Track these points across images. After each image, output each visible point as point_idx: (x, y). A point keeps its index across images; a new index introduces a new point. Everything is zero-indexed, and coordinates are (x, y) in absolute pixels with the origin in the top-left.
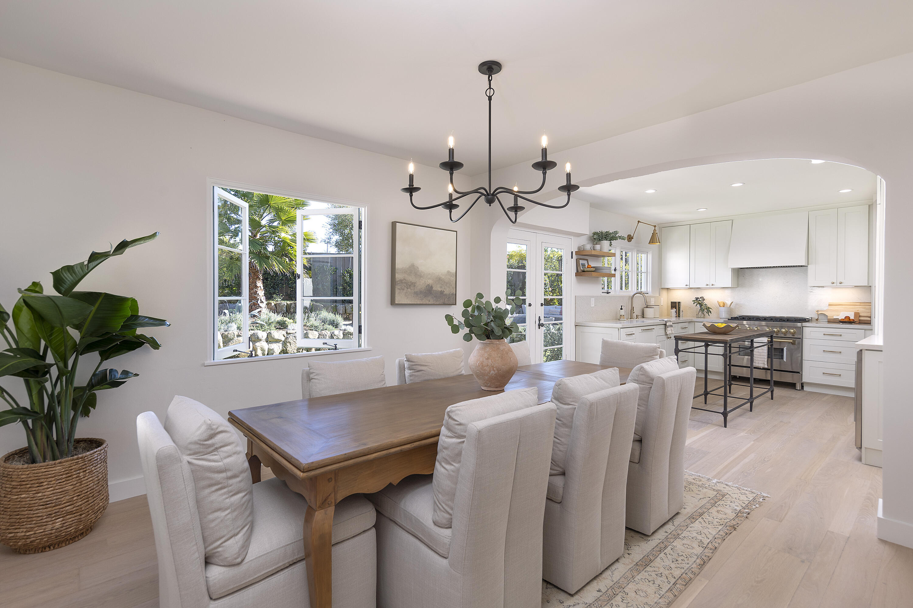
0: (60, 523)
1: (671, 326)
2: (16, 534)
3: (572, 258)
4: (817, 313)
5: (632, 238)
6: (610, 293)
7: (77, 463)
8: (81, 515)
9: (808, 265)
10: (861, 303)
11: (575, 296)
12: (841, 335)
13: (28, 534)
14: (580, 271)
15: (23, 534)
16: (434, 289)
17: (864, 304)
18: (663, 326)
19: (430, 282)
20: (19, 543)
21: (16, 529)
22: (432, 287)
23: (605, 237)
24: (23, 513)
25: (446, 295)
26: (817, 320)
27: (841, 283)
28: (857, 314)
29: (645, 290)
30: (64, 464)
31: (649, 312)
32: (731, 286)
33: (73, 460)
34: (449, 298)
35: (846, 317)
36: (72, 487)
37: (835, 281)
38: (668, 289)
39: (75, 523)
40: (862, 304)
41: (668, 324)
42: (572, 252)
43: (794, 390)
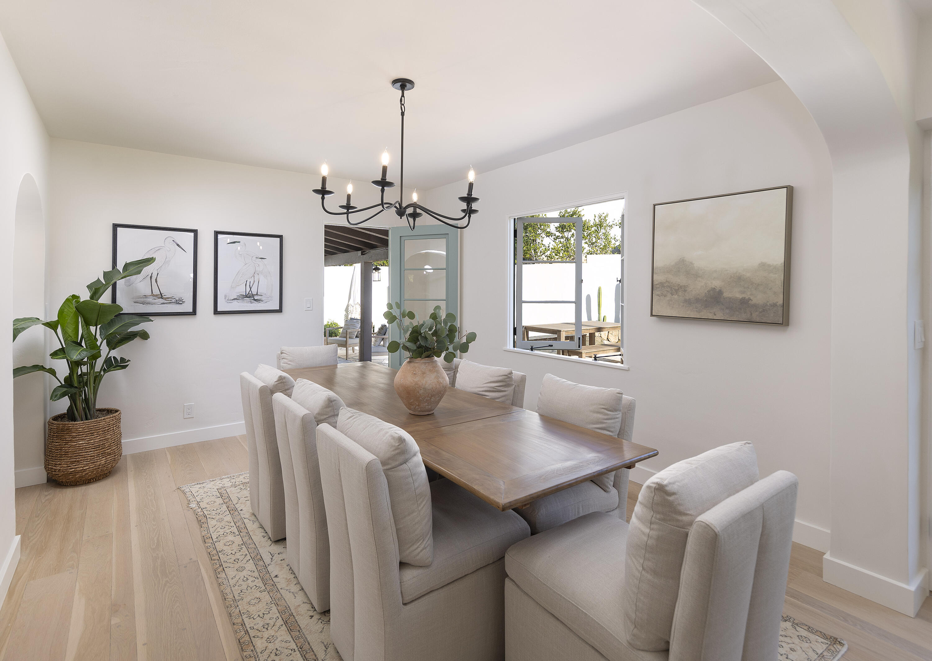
0: (104, 461)
2: (76, 469)
7: (113, 420)
8: (115, 456)
13: (85, 468)
15: (81, 469)
16: (726, 295)
19: (717, 284)
20: (77, 476)
21: (76, 465)
22: (720, 292)
24: (81, 454)
25: (755, 306)
30: (106, 420)
33: (111, 418)
34: (764, 311)
36: (110, 436)
39: (112, 461)
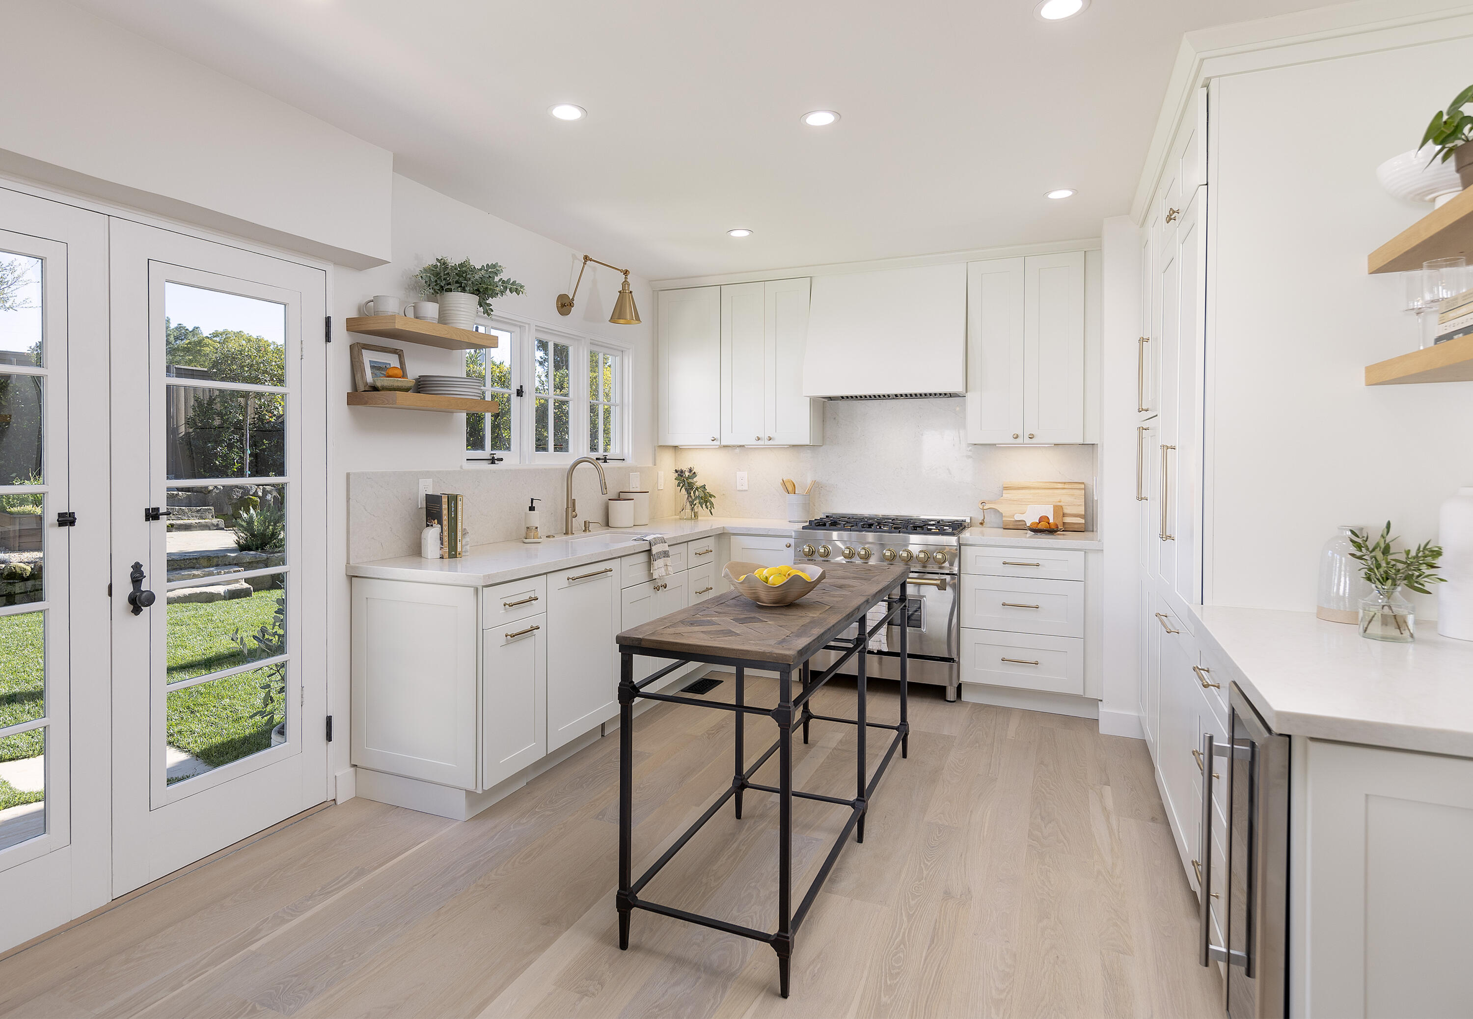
1: (666, 554)
3: (328, 339)
4: (981, 507)
5: (571, 305)
6: (501, 460)
9: (967, 392)
10: (1065, 483)
11: (348, 475)
12: (1038, 565)
14: (361, 387)
17: (1070, 486)
18: (643, 557)
23: (457, 282)
26: (981, 524)
27: (1031, 437)
28: (1059, 510)
29: (618, 451)
31: (622, 512)
32: (808, 443)
35: (1041, 519)
37: (1020, 433)
38: (675, 447)
40: (1066, 486)
41: (655, 550)
42: (328, 321)
43: (942, 702)
